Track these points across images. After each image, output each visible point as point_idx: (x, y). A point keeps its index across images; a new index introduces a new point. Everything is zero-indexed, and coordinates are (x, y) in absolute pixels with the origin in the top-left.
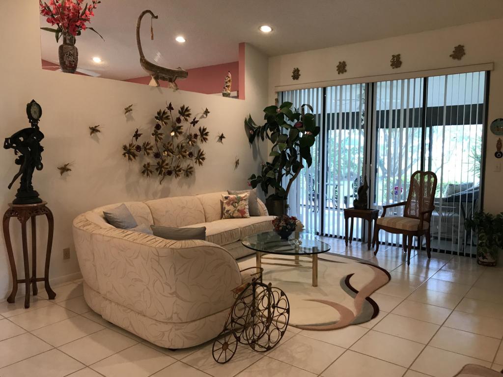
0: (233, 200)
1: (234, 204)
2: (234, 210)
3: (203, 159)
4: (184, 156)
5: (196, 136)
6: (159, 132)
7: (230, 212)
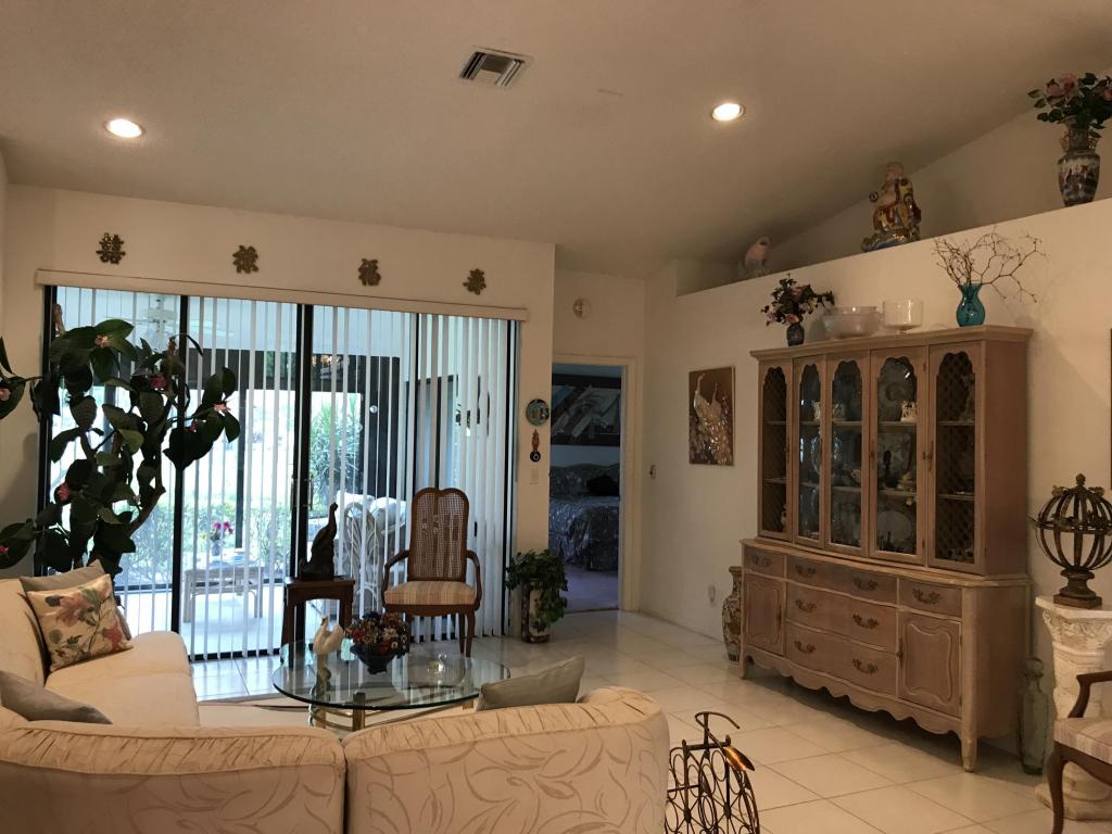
0: (79, 605)
1: (87, 616)
2: (92, 633)
7: (80, 642)
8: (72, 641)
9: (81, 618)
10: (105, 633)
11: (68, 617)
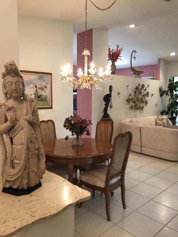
3: (147, 103)
4: (142, 102)
5: (145, 95)
6: (136, 94)
8: (159, 123)
9: (160, 121)
10: (163, 123)
11: (159, 120)
